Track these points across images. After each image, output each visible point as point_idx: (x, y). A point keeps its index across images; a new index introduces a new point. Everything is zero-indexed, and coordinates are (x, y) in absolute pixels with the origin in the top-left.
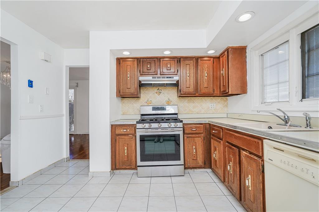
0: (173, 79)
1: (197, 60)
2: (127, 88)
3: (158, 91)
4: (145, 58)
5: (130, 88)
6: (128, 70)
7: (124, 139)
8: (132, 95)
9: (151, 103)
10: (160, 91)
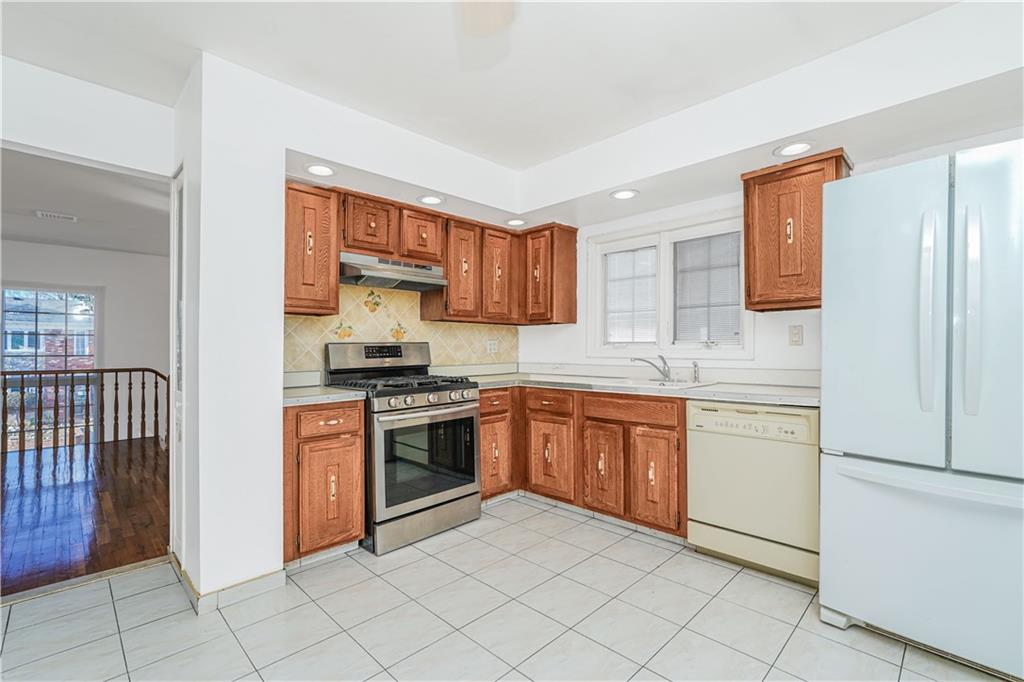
0: (429, 272)
1: (482, 232)
2: (304, 284)
3: (370, 298)
4: (363, 198)
5: (313, 285)
6: (309, 224)
7: (326, 449)
8: (321, 308)
9: (350, 335)
10: (377, 299)
